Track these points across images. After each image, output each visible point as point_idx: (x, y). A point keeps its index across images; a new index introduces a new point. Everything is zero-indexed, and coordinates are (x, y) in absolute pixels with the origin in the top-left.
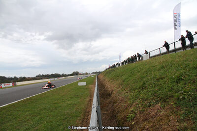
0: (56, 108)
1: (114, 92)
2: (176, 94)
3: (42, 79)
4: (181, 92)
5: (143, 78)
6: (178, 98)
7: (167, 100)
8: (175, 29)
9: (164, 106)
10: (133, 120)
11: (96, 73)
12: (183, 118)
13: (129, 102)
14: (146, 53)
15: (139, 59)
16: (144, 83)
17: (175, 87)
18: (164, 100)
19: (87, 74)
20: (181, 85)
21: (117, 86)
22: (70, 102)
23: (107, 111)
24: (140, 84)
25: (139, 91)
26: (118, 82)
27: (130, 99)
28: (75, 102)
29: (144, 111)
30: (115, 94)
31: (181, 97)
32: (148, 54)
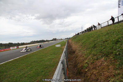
0: (41, 61)
1: (77, 50)
2: (115, 51)
3: (34, 43)
4: (118, 50)
5: (95, 41)
6: (116, 54)
7: (109, 55)
8: (119, 7)
9: (107, 59)
10: (86, 68)
11: (67, 38)
12: (118, 67)
13: (85, 57)
14: (99, 24)
15: (94, 29)
16: (95, 45)
17: (115, 47)
18: (107, 55)
19: (61, 39)
20: (118, 45)
21: (79, 46)
22: (50, 57)
23: (72, 62)
24: (92, 45)
25: (92, 50)
26: (80, 44)
27: (86, 55)
28: (53, 57)
29: (94, 62)
30: (77, 51)
31: (117, 54)
32: (100, 26)
